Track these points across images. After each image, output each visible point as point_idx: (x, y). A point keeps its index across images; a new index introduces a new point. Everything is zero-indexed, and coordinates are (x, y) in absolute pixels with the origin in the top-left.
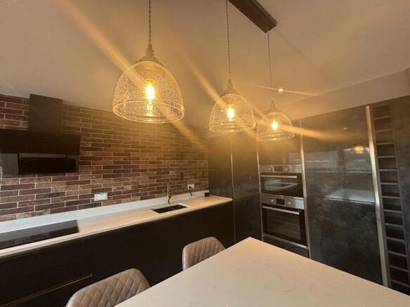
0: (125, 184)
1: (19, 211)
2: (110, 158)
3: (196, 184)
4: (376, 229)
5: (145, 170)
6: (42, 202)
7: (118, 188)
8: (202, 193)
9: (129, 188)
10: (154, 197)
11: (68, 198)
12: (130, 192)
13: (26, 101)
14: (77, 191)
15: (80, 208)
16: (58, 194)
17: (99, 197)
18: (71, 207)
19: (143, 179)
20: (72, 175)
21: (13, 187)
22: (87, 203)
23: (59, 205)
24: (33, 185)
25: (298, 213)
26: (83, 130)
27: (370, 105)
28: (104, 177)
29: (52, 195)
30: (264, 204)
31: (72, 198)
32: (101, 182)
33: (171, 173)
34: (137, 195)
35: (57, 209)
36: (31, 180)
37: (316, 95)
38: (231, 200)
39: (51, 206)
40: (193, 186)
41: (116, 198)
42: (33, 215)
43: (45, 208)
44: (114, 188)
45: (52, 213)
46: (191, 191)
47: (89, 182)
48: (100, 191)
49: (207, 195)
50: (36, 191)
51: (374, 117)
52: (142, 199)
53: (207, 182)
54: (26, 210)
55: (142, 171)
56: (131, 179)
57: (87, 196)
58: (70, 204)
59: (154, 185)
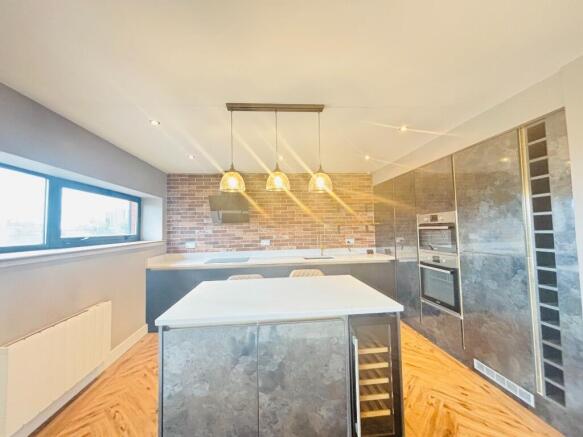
0: (283, 234)
1: (220, 247)
3: (357, 239)
5: (300, 223)
6: (232, 242)
7: (278, 237)
8: (364, 250)
9: (287, 237)
10: (308, 248)
11: (245, 242)
12: (287, 241)
14: (250, 237)
15: (252, 250)
16: (239, 238)
17: (265, 243)
18: (247, 248)
19: (298, 230)
20: (245, 225)
21: (217, 232)
22: (255, 246)
23: (240, 246)
24: (226, 231)
25: (449, 272)
28: (267, 227)
29: (236, 238)
30: (422, 263)
31: (247, 241)
32: (265, 231)
34: (294, 244)
35: (240, 248)
36: (226, 227)
39: (236, 246)
41: (278, 244)
42: (228, 250)
43: (233, 246)
44: (274, 236)
45: (237, 250)
46: (349, 246)
47: (257, 231)
48: (264, 238)
49: (369, 252)
50: (228, 235)
51: (530, 141)
52: (298, 248)
54: (224, 247)
55: (297, 223)
56: (287, 230)
57: (256, 241)
58: (246, 246)
59: (309, 237)
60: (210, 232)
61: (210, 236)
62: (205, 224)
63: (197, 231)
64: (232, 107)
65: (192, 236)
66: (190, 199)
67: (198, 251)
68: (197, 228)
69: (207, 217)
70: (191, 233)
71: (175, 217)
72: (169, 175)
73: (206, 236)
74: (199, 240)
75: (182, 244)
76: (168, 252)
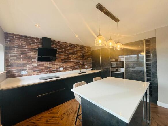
0: (68, 65)
1: (41, 72)
2: (63, 57)
3: (88, 66)
4: (144, 75)
5: (73, 61)
6: (47, 70)
7: (66, 67)
8: (90, 69)
9: (69, 66)
10: (76, 70)
11: (53, 69)
12: (69, 68)
13: (41, 39)
14: (55, 67)
15: (56, 72)
16: (50, 68)
17: (61, 69)
19: (73, 64)
20: (53, 62)
21: (39, 65)
22: (57, 71)
23: (51, 71)
24: (44, 65)
25: (122, 73)
26: (55, 48)
27: (145, 40)
28: (62, 63)
29: (49, 68)
30: (111, 71)
31: (54, 69)
32: (61, 64)
33: (81, 62)
34: (71, 69)
36: (44, 63)
37: (129, 36)
38: (100, 71)
39: (49, 71)
40: (87, 67)
41: (66, 69)
42: (45, 73)
44: (65, 67)
45: (49, 73)
46: (86, 68)
47: (58, 64)
48: (61, 67)
49: (92, 70)
50: (45, 66)
51: (146, 43)
52: (73, 70)
53: (91, 66)
54: (43, 72)
55: (72, 61)
56: (69, 64)
57: (58, 69)
58: (53, 71)
59: (76, 66)
60: (36, 65)
61: (36, 67)
62: (33, 62)
63: (28, 65)
64: (100, 7)
65: (25, 68)
66: (22, 48)
67: (29, 75)
68: (28, 64)
69: (33, 58)
70: (24, 66)
71: (12, 58)
72: (6, 34)
73: (33, 67)
74: (29, 69)
75: (19, 72)
76: (7, 78)
